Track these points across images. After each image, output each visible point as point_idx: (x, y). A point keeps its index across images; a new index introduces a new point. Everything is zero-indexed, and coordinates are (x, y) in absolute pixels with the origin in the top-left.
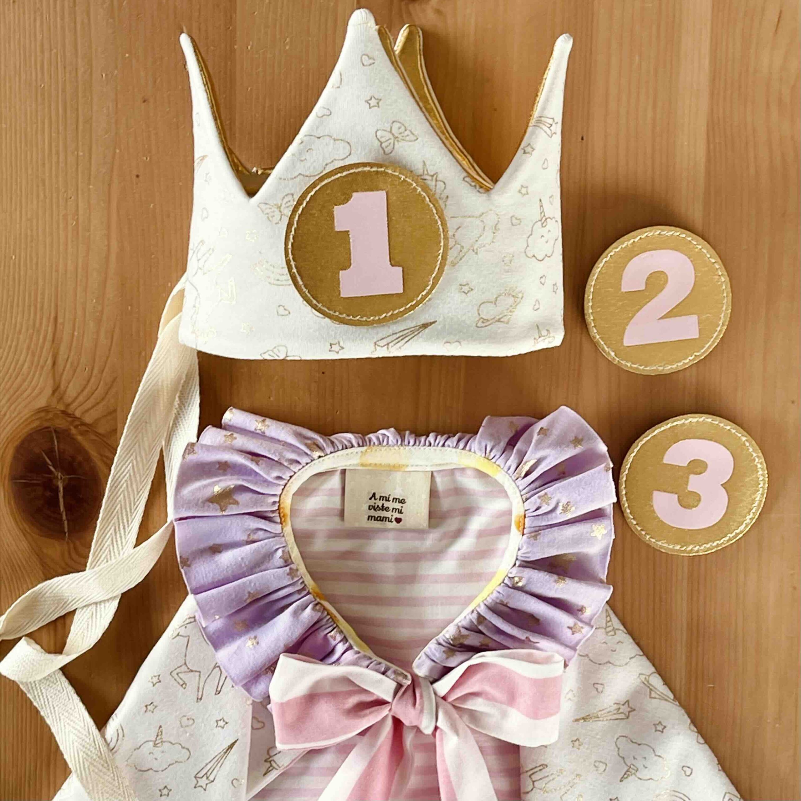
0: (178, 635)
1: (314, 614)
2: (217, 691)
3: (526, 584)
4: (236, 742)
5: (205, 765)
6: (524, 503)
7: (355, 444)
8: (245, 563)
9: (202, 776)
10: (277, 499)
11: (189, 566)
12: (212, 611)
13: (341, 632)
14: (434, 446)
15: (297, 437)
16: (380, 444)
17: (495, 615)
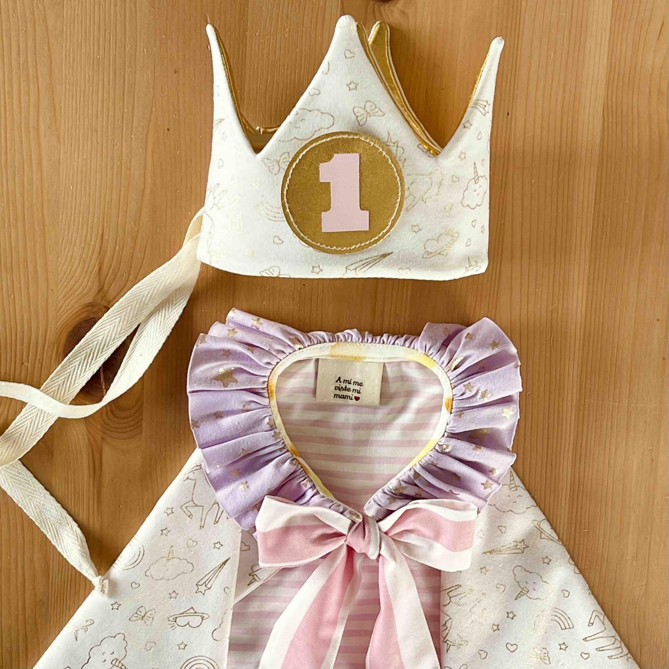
0: (188, 478)
1: (291, 466)
2: (215, 521)
3: (452, 450)
4: (228, 560)
5: (204, 576)
6: (452, 389)
7: (327, 341)
8: (240, 427)
9: (201, 584)
10: (266, 379)
11: (198, 427)
12: (215, 461)
13: (311, 481)
14: (387, 343)
15: (283, 333)
16: (346, 340)
17: (427, 473)
